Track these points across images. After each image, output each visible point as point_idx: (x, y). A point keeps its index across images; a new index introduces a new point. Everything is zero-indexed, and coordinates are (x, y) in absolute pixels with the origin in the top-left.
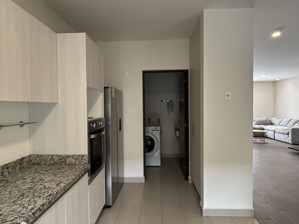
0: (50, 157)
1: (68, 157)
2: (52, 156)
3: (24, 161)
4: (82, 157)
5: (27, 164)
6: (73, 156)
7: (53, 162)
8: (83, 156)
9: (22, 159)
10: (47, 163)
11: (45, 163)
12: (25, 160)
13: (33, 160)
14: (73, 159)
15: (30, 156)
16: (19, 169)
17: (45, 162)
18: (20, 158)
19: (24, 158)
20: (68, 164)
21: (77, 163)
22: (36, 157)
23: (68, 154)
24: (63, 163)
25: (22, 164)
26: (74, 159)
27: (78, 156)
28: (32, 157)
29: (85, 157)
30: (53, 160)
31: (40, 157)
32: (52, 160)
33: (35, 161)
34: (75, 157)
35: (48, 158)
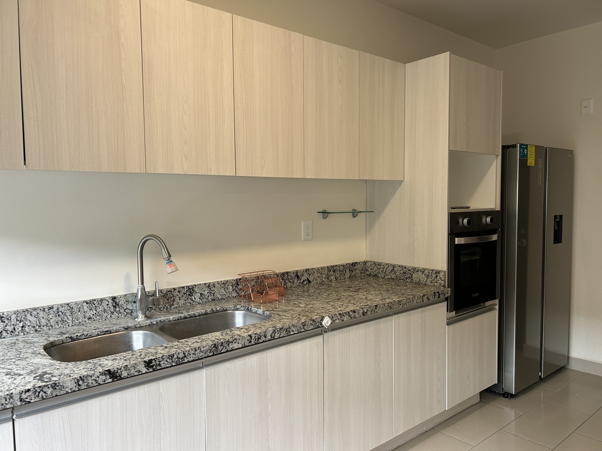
0: (391, 268)
1: (415, 270)
2: (394, 266)
3: (355, 267)
4: (436, 273)
5: (361, 273)
6: (423, 271)
7: (395, 275)
8: (438, 272)
9: (354, 264)
10: (387, 277)
11: (384, 276)
12: (357, 267)
13: (370, 270)
14: (423, 275)
15: (365, 263)
16: (350, 277)
17: (384, 274)
18: (351, 262)
19: (356, 263)
20: (415, 282)
21: (429, 283)
22: (373, 266)
23: (416, 266)
24: (408, 280)
25: (354, 272)
26: (425, 275)
27: (431, 272)
28: (368, 264)
29: (442, 274)
30: (395, 273)
31: (378, 266)
32: (393, 273)
33: (372, 271)
34: (426, 271)
35: (388, 269)
